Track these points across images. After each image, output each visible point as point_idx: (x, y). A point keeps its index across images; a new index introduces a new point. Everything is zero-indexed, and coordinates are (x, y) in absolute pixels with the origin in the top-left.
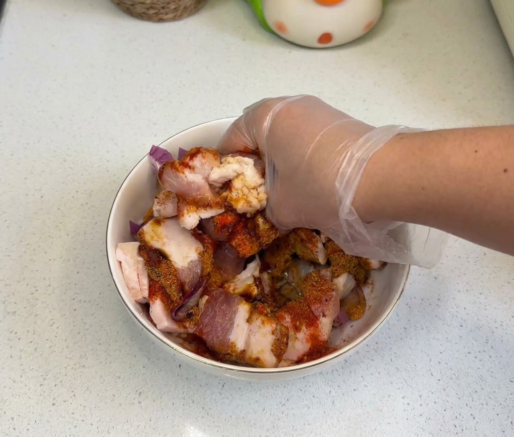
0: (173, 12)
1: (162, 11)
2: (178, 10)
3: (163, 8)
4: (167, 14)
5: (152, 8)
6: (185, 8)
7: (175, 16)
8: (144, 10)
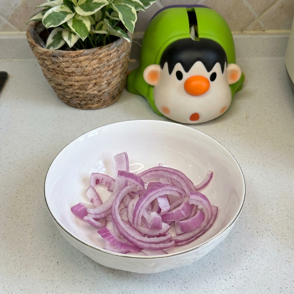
0: (97, 103)
1: (90, 102)
2: (101, 102)
3: (91, 100)
4: (92, 104)
5: (84, 100)
6: (105, 101)
7: (98, 106)
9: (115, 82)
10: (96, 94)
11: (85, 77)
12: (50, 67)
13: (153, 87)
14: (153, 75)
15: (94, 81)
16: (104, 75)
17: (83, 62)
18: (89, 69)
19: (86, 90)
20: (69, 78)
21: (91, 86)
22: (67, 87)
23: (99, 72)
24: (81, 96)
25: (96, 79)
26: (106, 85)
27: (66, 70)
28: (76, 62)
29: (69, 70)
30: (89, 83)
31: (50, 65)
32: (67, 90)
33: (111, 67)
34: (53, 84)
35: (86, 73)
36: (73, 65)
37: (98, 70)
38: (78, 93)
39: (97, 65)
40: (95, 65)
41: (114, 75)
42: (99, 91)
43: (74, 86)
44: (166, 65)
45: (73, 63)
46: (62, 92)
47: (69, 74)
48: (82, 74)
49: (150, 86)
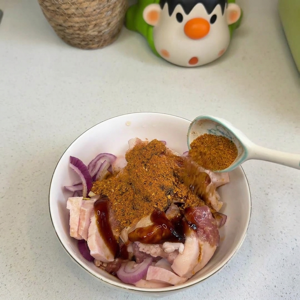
0: (98, 43)
1: (91, 42)
2: (101, 42)
3: (91, 41)
4: (93, 44)
5: (84, 41)
6: (105, 41)
7: (98, 46)
8: (79, 42)
9: (115, 21)
10: (97, 35)
11: (85, 19)
12: (49, 8)
13: (152, 27)
14: (153, 15)
15: (94, 22)
16: (104, 16)
17: (83, 4)
18: (89, 10)
19: (86, 31)
20: (69, 19)
21: (91, 27)
22: (67, 28)
23: (99, 13)
24: (81, 36)
25: (96, 20)
26: (106, 26)
27: (66, 11)
28: (76, 4)
29: (69, 12)
30: (89, 24)
31: (50, 6)
32: (67, 31)
33: (111, 7)
34: (53, 25)
35: (86, 14)
36: (73, 6)
37: (98, 11)
38: (78, 34)
39: (97, 6)
40: (95, 6)
41: (114, 15)
42: (99, 32)
43: (75, 27)
44: (166, 5)
45: (73, 5)
46: (62, 33)
47: (70, 16)
48: (82, 16)
49: (149, 26)
